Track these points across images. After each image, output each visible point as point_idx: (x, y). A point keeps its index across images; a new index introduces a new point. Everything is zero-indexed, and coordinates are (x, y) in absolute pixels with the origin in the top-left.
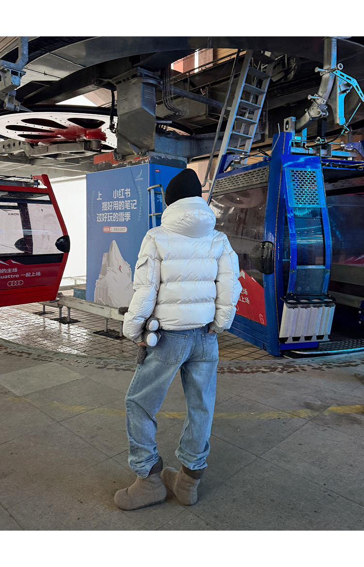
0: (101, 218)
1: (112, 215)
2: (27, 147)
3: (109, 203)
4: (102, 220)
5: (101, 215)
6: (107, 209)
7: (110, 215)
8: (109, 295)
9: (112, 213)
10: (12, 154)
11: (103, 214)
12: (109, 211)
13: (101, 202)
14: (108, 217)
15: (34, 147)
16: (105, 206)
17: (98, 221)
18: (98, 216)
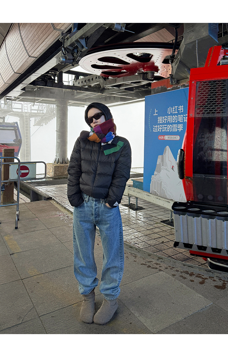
0: (157, 129)
1: (167, 127)
2: (102, 80)
3: (163, 117)
4: (157, 130)
5: (157, 126)
6: (162, 122)
7: (164, 127)
8: (163, 188)
9: (166, 125)
10: (90, 86)
11: (158, 126)
12: (164, 124)
13: (157, 117)
14: (163, 128)
15: (106, 80)
16: (160, 120)
17: (154, 131)
18: (154, 127)
